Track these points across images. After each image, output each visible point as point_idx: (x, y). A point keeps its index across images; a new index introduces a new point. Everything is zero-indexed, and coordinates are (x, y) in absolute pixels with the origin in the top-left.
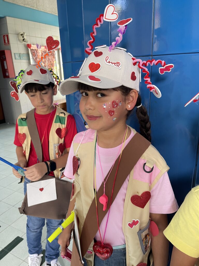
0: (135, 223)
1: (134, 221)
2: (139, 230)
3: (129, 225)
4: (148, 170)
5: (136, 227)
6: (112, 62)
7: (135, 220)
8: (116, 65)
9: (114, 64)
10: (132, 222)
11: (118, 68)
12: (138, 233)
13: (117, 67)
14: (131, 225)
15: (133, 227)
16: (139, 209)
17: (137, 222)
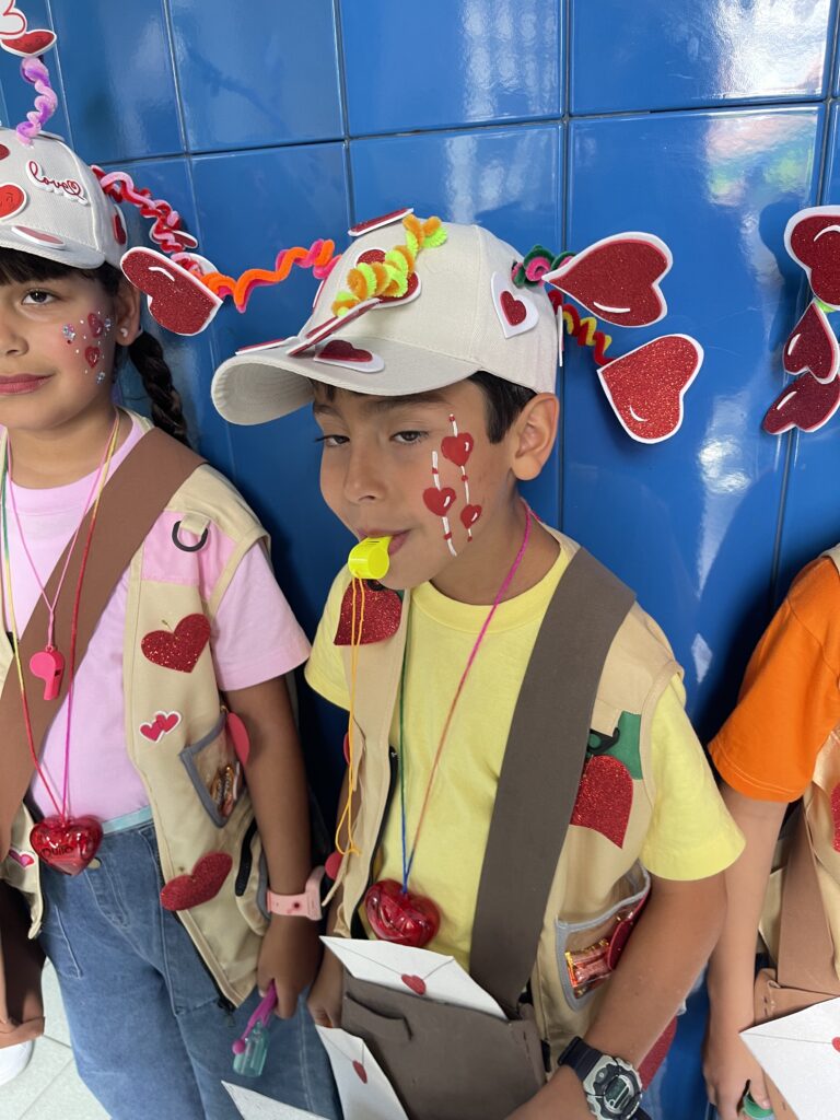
0: (163, 724)
1: (160, 718)
2: (185, 747)
3: (145, 730)
4: (189, 543)
5: (173, 738)
6: (53, 182)
7: (164, 714)
8: (69, 190)
9: (61, 188)
10: (155, 720)
11: (77, 201)
12: (181, 755)
13: (76, 197)
14: (151, 732)
15: (159, 738)
16: (175, 677)
17: (173, 719)
